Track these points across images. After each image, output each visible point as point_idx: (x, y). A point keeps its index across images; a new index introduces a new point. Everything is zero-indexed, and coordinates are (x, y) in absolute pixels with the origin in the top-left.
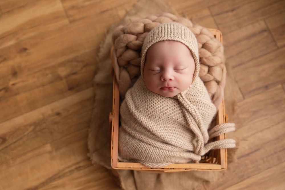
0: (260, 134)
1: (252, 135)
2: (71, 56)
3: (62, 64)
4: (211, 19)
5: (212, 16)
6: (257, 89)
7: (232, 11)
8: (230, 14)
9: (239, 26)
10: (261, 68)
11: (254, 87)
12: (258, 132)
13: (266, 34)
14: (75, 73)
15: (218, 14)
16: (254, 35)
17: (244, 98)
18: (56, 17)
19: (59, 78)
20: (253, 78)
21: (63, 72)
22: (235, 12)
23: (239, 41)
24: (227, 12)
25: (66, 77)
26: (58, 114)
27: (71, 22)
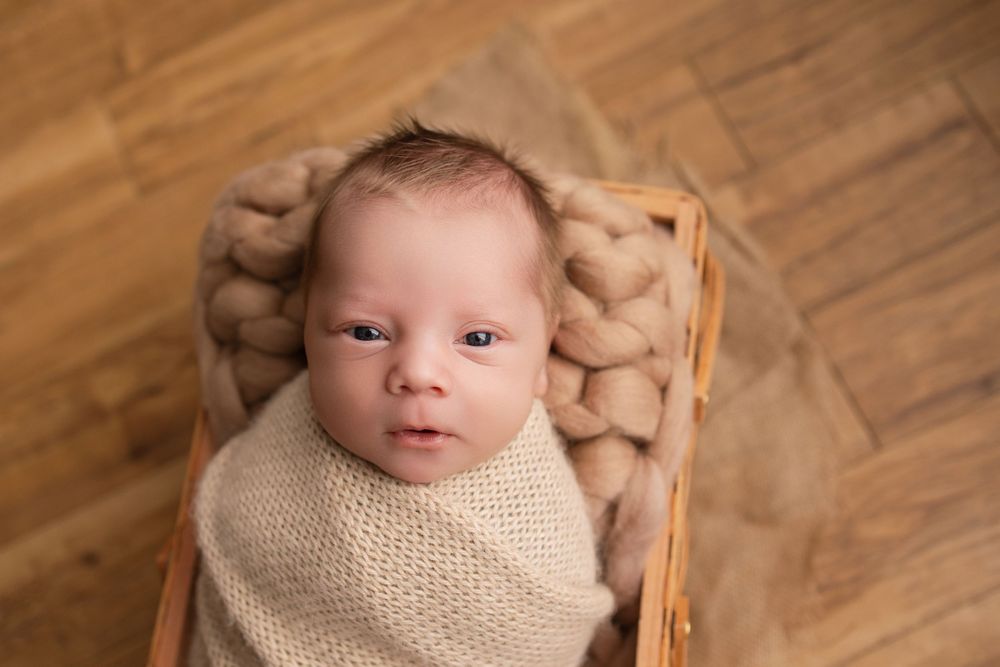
0: (968, 615)
1: (927, 620)
2: (142, 323)
3: (110, 359)
4: (703, 108)
5: (707, 90)
6: (936, 399)
7: (797, 57)
8: (789, 73)
9: (834, 119)
10: (951, 299)
11: (922, 390)
12: (956, 605)
13: (964, 139)
14: (153, 391)
15: (733, 82)
16: (905, 151)
17: (877, 444)
18: (90, 179)
19: (95, 414)
20: (913, 346)
21: (111, 388)
22: (809, 63)
23: (839, 185)
24: (773, 66)
25: (125, 407)
26: (90, 559)
27: (146, 190)
